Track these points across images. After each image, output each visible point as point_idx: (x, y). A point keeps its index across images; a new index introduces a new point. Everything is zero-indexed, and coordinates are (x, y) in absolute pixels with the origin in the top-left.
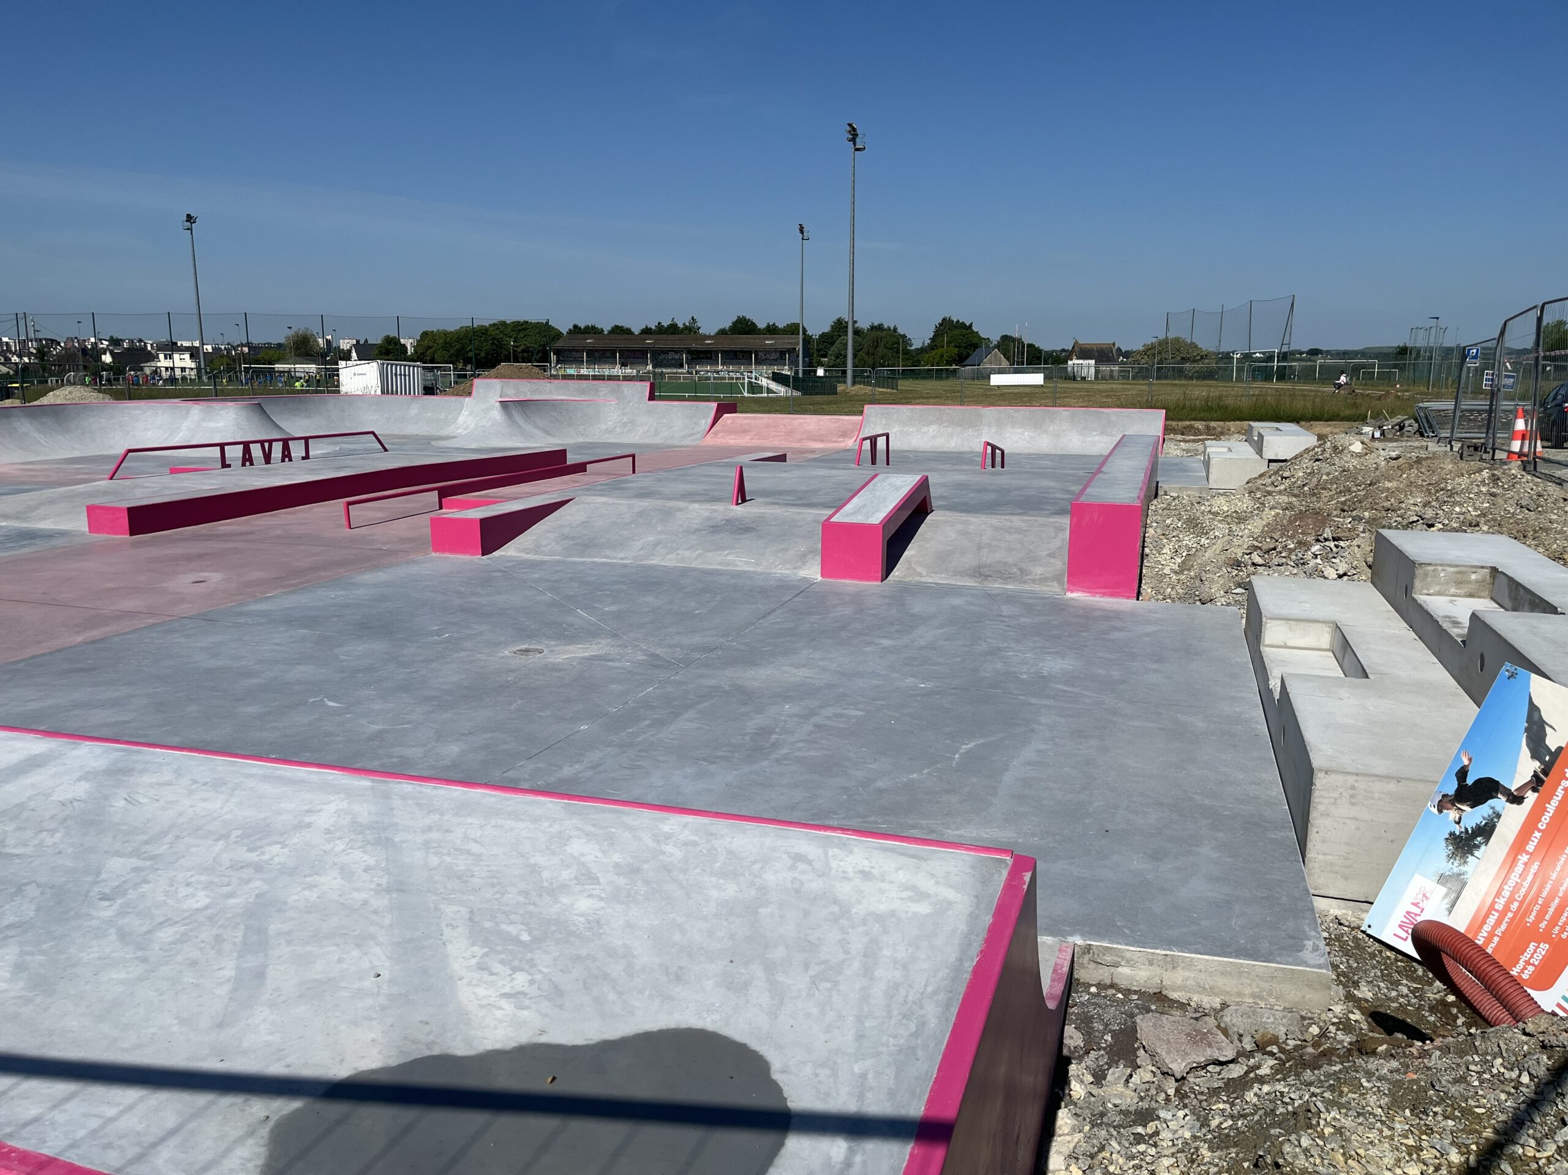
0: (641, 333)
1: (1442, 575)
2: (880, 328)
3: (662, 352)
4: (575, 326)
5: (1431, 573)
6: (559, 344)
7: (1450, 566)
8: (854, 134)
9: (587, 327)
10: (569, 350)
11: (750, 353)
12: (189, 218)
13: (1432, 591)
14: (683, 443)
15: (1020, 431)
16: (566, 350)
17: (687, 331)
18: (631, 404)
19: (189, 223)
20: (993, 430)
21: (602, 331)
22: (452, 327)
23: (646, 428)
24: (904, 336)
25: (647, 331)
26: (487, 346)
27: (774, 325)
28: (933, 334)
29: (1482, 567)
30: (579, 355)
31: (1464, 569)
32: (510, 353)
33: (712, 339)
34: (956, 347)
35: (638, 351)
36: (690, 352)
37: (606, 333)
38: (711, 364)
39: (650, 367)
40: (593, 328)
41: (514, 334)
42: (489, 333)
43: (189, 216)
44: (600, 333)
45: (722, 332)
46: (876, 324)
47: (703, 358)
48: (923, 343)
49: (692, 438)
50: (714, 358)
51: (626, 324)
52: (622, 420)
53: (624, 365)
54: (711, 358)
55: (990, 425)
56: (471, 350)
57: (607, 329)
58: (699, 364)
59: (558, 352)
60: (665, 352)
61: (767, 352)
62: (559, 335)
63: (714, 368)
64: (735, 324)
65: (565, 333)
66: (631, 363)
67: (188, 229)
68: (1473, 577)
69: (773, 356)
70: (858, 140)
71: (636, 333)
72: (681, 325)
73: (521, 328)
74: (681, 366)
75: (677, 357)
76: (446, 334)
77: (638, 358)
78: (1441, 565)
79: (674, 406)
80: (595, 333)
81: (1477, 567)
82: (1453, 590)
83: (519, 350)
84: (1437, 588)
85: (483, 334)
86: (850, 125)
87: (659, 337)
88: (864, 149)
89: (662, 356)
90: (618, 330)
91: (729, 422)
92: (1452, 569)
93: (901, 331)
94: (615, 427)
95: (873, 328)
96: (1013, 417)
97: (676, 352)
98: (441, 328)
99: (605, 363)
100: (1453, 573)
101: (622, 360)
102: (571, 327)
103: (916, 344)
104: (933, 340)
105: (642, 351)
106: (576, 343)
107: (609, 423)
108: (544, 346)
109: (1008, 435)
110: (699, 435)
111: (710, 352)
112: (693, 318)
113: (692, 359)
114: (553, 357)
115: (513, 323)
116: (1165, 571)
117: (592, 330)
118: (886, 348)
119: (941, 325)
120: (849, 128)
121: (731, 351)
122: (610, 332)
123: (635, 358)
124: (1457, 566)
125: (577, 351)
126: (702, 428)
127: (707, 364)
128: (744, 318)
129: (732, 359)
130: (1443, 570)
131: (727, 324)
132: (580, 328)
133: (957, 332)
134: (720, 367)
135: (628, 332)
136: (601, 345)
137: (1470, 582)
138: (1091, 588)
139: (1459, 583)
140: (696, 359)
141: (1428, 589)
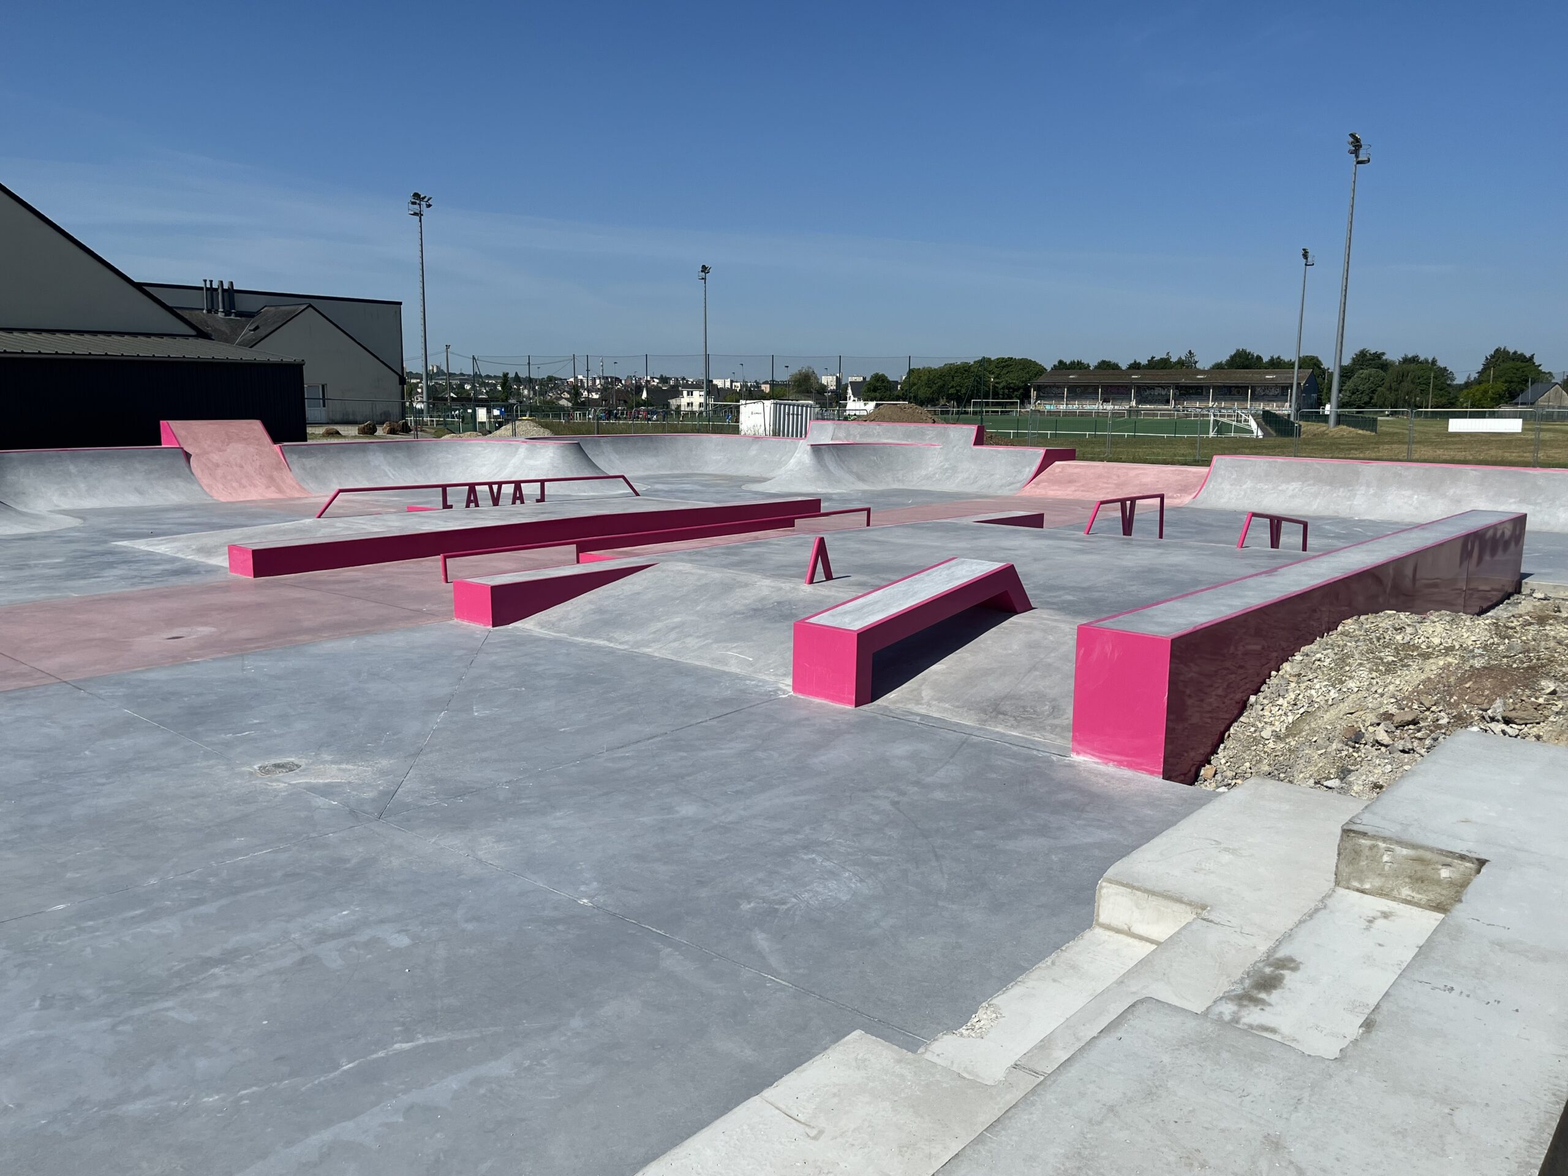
0: (1129, 368)
1: (1386, 858)
2: (1414, 360)
3: (1148, 387)
4: (1061, 362)
5: (1367, 852)
6: (1041, 380)
7: (1400, 843)
8: (1357, 144)
9: (1073, 363)
10: (1050, 386)
11: (1247, 388)
12: (704, 269)
13: (1367, 886)
14: (999, 493)
15: (1408, 493)
16: (1046, 387)
17: (1179, 366)
18: (955, 449)
19: (703, 274)
20: (1372, 491)
21: (1089, 366)
22: (936, 364)
23: (966, 475)
24: (1445, 369)
25: (1135, 366)
26: (970, 382)
27: (1279, 358)
28: (1482, 367)
29: (1462, 857)
30: (1059, 391)
31: (1428, 855)
32: (989, 389)
33: (1205, 374)
34: (1506, 382)
35: (1122, 386)
36: (1178, 387)
37: (1091, 368)
38: (1201, 401)
39: (1134, 403)
40: (1079, 363)
41: (997, 371)
42: (972, 369)
43: (704, 267)
44: (1086, 368)
45: (1218, 367)
46: (1410, 356)
47: (1193, 394)
48: (1469, 377)
49: (1011, 487)
50: (1204, 393)
51: (1112, 359)
52: (943, 466)
53: (1106, 401)
54: (1201, 394)
55: (1368, 485)
56: (952, 387)
57: (1093, 363)
58: (1187, 400)
59: (1038, 389)
60: (1152, 387)
61: (1267, 387)
62: (1041, 371)
63: (1203, 405)
64: (1233, 358)
65: (1049, 369)
66: (1114, 399)
67: (703, 279)
68: (1445, 873)
69: (1273, 392)
70: (1362, 151)
71: (1124, 368)
72: (1174, 359)
73: (1006, 364)
74: (1168, 402)
75: (1164, 393)
76: (930, 371)
77: (1122, 394)
78: (1384, 839)
79: (999, 452)
80: (1080, 369)
81: (1451, 854)
82: (1406, 892)
83: (1000, 386)
84: (1378, 882)
85: (966, 371)
86: (1353, 136)
87: (1147, 371)
88: (1369, 161)
89: (1148, 392)
90: (1105, 366)
91: (1058, 470)
92: (1405, 852)
93: (1441, 364)
94: (936, 473)
95: (1406, 360)
96: (1400, 475)
97: (1163, 387)
98: (926, 366)
99: (1086, 398)
100: (1407, 858)
101: (1105, 396)
102: (1056, 363)
103: (1460, 380)
104: (1481, 373)
105: (1126, 387)
106: (1058, 379)
107: (930, 469)
108: (1025, 382)
109: (1389, 498)
110: (1019, 485)
111: (1201, 387)
112: (1190, 352)
113: (1181, 394)
114: (1033, 394)
115: (998, 359)
116: (1264, 734)
117: (1078, 366)
118: (1413, 382)
119: (1492, 357)
120: (1351, 140)
121: (1225, 387)
122: (1096, 367)
123: (1118, 393)
124: (1414, 846)
125: (1058, 387)
126: (1025, 477)
127: (1196, 400)
128: (1244, 351)
129: (1226, 394)
130: (1388, 850)
131: (1224, 358)
132: (1065, 364)
133: (1510, 364)
134: (1211, 404)
135: (1116, 367)
136: (1084, 380)
137: (1438, 882)
138: (1105, 751)
139: (1418, 881)
140: (1185, 395)
141: (1361, 881)
